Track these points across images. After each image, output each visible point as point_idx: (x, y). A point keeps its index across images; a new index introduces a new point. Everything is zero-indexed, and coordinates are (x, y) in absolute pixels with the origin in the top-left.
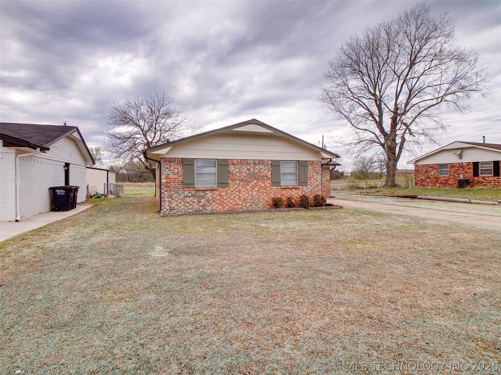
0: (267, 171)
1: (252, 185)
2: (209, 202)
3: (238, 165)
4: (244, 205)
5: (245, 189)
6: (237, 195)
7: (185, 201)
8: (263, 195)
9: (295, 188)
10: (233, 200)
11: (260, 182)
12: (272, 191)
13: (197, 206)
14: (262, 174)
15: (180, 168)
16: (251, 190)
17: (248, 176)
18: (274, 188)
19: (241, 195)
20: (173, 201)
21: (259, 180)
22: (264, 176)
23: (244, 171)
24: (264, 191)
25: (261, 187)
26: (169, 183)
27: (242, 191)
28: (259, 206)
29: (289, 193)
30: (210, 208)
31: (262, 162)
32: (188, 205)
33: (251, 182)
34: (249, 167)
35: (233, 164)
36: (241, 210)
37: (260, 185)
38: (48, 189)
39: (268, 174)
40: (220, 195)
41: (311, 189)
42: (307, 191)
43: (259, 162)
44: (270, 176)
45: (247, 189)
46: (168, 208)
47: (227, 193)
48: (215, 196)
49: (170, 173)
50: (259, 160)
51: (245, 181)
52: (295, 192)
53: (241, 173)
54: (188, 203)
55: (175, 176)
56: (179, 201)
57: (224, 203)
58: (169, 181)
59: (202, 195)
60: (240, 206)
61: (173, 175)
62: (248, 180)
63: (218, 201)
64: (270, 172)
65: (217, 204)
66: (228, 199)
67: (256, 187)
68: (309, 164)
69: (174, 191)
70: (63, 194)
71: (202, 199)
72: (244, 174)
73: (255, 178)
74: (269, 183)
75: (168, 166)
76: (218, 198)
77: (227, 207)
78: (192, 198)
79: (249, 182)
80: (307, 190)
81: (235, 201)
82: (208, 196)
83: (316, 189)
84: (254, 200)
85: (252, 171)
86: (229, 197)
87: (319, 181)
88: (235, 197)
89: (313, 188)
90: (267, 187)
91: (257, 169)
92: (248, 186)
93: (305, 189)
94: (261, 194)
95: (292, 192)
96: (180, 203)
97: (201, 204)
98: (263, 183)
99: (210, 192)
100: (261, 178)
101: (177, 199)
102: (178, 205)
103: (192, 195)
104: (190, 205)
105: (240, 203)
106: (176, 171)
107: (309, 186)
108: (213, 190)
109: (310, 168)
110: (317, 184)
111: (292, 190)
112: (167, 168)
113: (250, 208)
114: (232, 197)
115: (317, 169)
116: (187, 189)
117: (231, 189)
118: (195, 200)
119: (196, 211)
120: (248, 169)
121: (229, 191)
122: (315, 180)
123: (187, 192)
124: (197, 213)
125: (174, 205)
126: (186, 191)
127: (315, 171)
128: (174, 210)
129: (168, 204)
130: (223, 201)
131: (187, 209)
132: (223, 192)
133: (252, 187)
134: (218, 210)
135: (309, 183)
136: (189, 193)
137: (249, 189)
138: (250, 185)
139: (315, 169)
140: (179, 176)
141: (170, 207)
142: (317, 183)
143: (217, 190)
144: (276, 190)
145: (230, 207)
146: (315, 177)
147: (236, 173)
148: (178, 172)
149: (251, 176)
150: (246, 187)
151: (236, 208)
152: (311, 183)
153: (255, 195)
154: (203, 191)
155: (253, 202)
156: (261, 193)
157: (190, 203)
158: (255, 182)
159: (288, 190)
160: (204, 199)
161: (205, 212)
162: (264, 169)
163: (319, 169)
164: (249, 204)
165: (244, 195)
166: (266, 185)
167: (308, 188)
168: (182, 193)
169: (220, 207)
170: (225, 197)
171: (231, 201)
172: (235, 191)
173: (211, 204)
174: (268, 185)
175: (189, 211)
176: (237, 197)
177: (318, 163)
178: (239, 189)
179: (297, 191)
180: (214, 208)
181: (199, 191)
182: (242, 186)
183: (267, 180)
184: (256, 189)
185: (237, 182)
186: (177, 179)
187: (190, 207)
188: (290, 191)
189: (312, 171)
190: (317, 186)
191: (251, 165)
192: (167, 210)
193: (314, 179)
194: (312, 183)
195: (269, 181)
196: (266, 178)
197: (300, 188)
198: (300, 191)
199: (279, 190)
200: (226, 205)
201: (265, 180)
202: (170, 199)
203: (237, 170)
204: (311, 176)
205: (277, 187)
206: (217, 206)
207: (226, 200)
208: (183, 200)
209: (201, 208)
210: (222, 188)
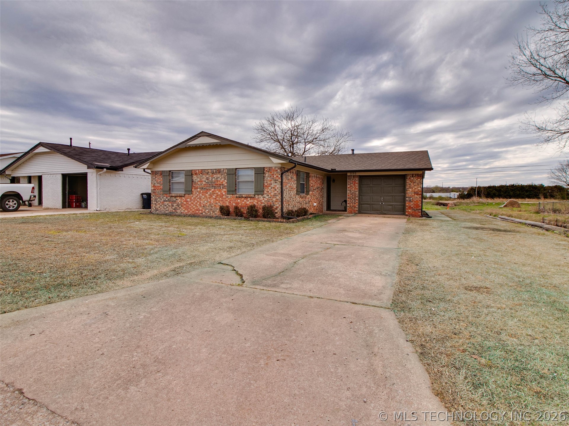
0: (223, 179)
1: (210, 193)
2: (179, 206)
3: (200, 175)
4: (204, 210)
5: (205, 197)
6: (198, 202)
7: (164, 204)
8: (220, 203)
9: (250, 197)
10: (195, 205)
11: (217, 190)
12: (227, 199)
13: (171, 209)
14: (219, 183)
15: (161, 179)
16: (209, 198)
17: (207, 185)
18: (229, 196)
19: (202, 201)
20: (157, 204)
21: (216, 188)
22: (220, 184)
23: (204, 180)
24: (220, 198)
25: (218, 195)
26: (155, 190)
27: (202, 198)
28: (216, 213)
29: (244, 202)
30: (180, 211)
31: (219, 171)
32: (166, 207)
33: (210, 190)
34: (207, 176)
35: (196, 174)
36: (201, 215)
37: (217, 193)
38: (140, 194)
39: (224, 183)
40: (186, 201)
41: (268, 199)
42: (264, 201)
43: (216, 171)
44: (226, 185)
45: (206, 197)
46: (155, 208)
47: (191, 200)
48: (182, 201)
49: (155, 182)
50: (216, 169)
51: (205, 189)
52: (250, 201)
53: (202, 181)
54: (166, 206)
55: (159, 185)
56: (161, 204)
57: (189, 208)
58: (155, 189)
59: (174, 200)
60: (200, 212)
61: (158, 184)
62: (207, 189)
63: (185, 206)
64: (226, 181)
65: (184, 208)
66: (192, 204)
67: (213, 195)
68: (266, 171)
69: (158, 196)
70: (146, 197)
71: (174, 203)
72: (204, 183)
73: (213, 186)
74: (225, 192)
75: (154, 177)
76: (185, 203)
77: (191, 212)
78: (168, 202)
79: (208, 190)
80: (263, 199)
81: (197, 207)
82: (178, 201)
83: (274, 199)
84: (212, 207)
85: (210, 180)
86: (193, 203)
87: (278, 190)
88: (197, 203)
89: (270, 198)
90: (223, 195)
91: (214, 177)
92: (207, 194)
93: (262, 198)
94: (217, 202)
95: (247, 201)
96: (161, 205)
97: (174, 208)
98: (220, 191)
99: (180, 198)
100: (217, 186)
101: (159, 202)
102: (160, 207)
103: (168, 199)
104: (167, 207)
105: (201, 209)
106: (159, 181)
107: (265, 196)
108: (182, 196)
109: (267, 175)
110: (276, 194)
111: (247, 199)
112: (154, 179)
113: (209, 214)
114: (195, 203)
115: (275, 176)
116: (166, 195)
117: (194, 196)
118: (170, 204)
119: (170, 212)
120: (207, 178)
121: (192, 198)
122: (273, 189)
123: (165, 198)
124: (170, 215)
125: (157, 207)
126: (165, 196)
127: (273, 178)
128: (158, 210)
129: (154, 205)
130: (188, 206)
131: (165, 210)
132: (188, 198)
133: (211, 195)
134: (185, 213)
135: (265, 192)
136: (166, 198)
137: (208, 197)
138: (209, 193)
139: (273, 177)
140: (161, 185)
141: (156, 208)
142: (276, 192)
143: (184, 196)
144: (231, 199)
145: (193, 211)
146: (272, 186)
147: (198, 181)
148: (160, 182)
149: (209, 185)
150: (205, 195)
151: (197, 213)
152: (268, 192)
153: (212, 202)
154: (175, 197)
155: (211, 209)
156: (217, 200)
157: (167, 206)
158: (213, 190)
159: (242, 199)
160: (175, 203)
161: (177, 214)
162: (221, 177)
163: (277, 176)
164: (207, 210)
165: (204, 202)
166: (222, 193)
167: (264, 197)
168: (163, 198)
169: (186, 211)
170: (190, 203)
171: (194, 206)
172: (197, 198)
173: (180, 208)
174: (224, 193)
175: (166, 212)
176: (198, 203)
177: (276, 169)
178: (200, 196)
179: (252, 201)
180: (182, 211)
181: (173, 196)
182: (202, 194)
183: (223, 188)
184: (214, 197)
185: (199, 190)
186: (159, 187)
187: (167, 209)
188: (245, 200)
189: (269, 179)
190: (275, 195)
191: (210, 174)
192: (154, 210)
193: (271, 188)
194: (270, 192)
195: (224, 190)
196: (222, 186)
197: (255, 197)
198: (255, 201)
199: (234, 199)
200: (190, 210)
201: (222, 188)
202: (155, 202)
203: (199, 180)
204: (268, 184)
205: (232, 196)
206: (184, 210)
207: (191, 205)
208: (163, 203)
209: (174, 211)
210: (187, 195)
